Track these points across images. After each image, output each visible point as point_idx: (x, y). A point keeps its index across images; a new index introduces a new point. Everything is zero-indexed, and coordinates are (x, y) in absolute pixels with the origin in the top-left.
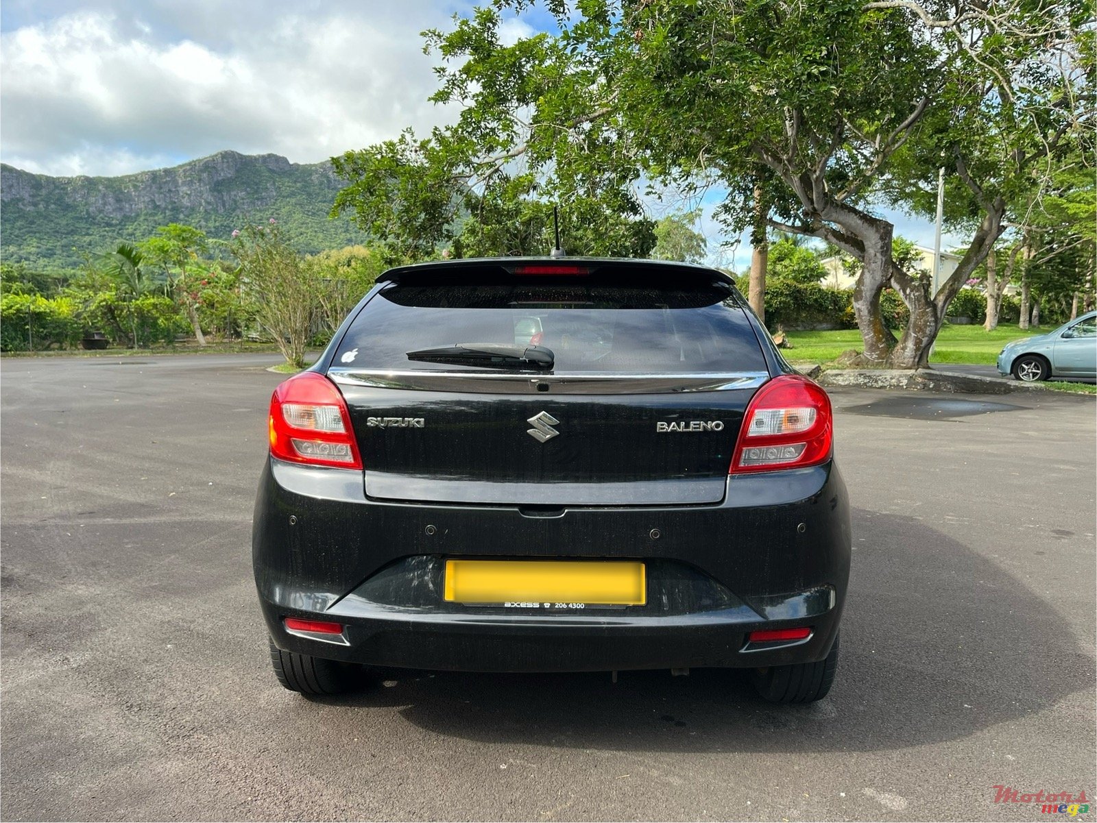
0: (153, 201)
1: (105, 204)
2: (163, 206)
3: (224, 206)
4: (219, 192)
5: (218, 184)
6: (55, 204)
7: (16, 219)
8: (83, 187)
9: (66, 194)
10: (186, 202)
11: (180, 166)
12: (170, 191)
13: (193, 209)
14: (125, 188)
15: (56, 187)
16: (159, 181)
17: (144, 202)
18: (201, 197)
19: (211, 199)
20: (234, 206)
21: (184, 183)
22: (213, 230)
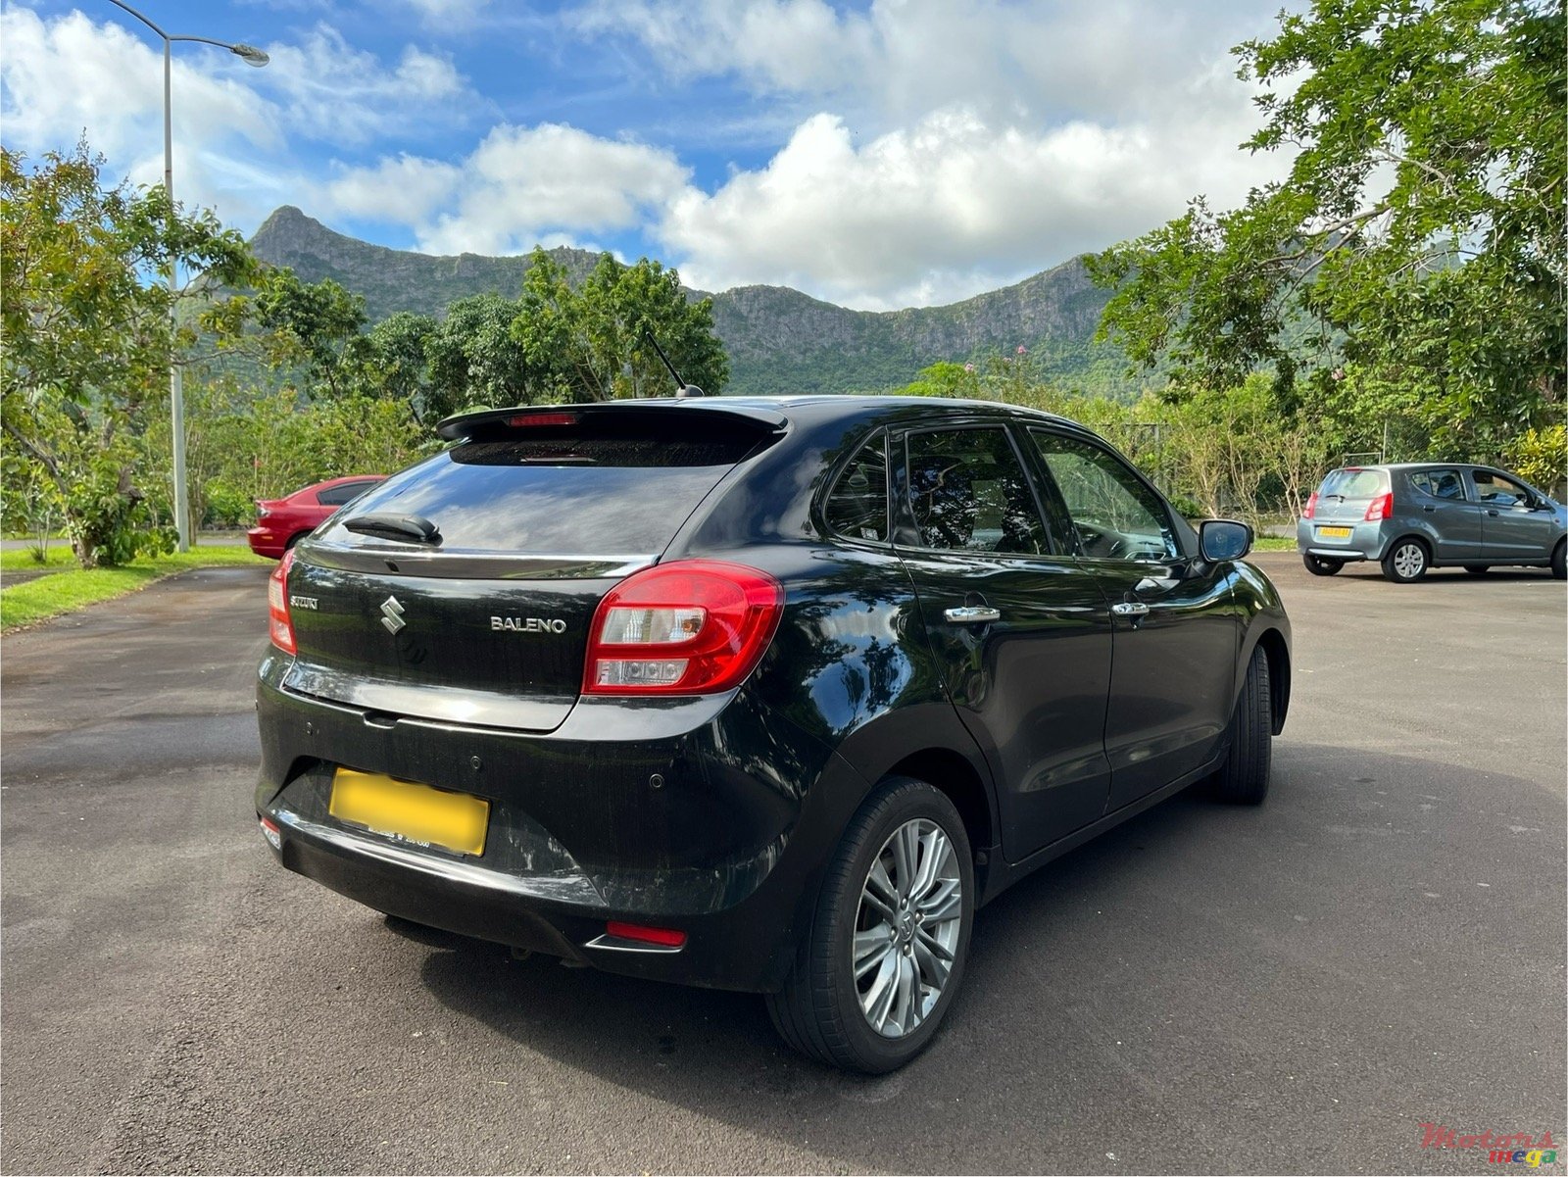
0: (988, 332)
1: (933, 342)
2: (1000, 337)
3: (1076, 329)
4: (1071, 311)
5: (1071, 300)
6: (878, 346)
7: (836, 368)
8: (910, 321)
9: (892, 332)
10: (1028, 329)
11: (1024, 283)
12: (1010, 316)
13: (1036, 338)
14: (957, 318)
15: (881, 325)
16: (995, 304)
17: (978, 334)
18: (1047, 321)
19: (1060, 322)
20: (1089, 328)
21: (1027, 305)
22: (1060, 363)
